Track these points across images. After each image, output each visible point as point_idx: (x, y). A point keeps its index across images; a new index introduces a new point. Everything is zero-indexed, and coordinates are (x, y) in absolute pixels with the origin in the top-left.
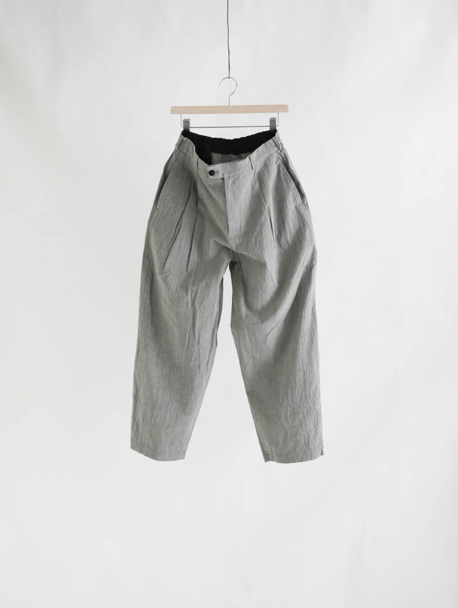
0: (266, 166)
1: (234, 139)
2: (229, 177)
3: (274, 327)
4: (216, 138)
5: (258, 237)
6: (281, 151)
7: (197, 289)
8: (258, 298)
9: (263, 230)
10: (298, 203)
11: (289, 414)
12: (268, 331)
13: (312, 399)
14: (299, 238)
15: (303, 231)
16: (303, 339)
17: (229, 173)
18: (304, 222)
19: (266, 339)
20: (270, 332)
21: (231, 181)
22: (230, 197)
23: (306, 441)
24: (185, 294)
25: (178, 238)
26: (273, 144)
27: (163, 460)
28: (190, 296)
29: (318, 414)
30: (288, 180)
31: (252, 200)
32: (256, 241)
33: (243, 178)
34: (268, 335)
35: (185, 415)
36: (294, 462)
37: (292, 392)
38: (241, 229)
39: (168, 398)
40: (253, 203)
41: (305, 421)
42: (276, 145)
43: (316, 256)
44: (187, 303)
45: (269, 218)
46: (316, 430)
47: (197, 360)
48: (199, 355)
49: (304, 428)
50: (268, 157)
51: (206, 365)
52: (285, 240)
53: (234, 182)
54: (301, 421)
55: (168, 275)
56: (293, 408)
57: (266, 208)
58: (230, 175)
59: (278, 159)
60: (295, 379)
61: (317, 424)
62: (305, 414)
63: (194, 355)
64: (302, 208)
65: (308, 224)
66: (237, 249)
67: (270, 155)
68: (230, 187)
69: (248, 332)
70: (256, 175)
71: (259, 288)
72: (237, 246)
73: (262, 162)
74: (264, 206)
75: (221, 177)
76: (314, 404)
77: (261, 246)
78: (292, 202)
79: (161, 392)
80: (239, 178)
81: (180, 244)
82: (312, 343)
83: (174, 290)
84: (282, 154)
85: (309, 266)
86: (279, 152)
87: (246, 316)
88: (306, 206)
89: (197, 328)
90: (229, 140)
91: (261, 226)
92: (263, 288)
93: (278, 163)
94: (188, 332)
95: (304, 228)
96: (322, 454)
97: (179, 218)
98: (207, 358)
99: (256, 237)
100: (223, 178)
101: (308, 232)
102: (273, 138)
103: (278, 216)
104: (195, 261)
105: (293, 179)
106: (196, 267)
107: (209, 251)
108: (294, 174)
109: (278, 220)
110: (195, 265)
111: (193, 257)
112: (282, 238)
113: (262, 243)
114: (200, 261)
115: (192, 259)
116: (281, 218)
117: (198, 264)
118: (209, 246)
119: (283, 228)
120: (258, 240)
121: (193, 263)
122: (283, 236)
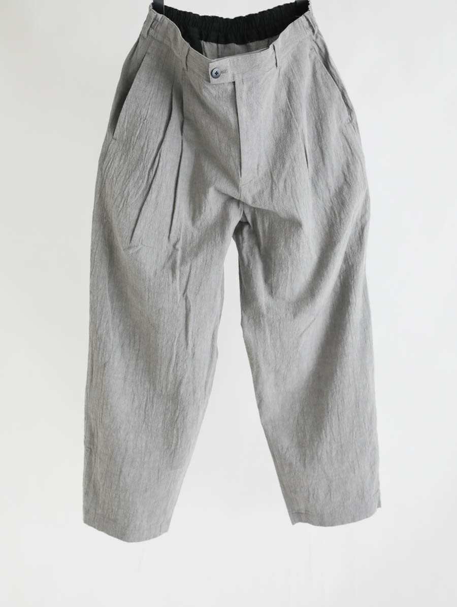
0: (296, 60)
1: (235, 18)
2: (243, 80)
3: (311, 323)
4: (207, 16)
5: (288, 181)
6: (317, 37)
7: (190, 270)
8: (287, 278)
9: (295, 169)
10: (344, 122)
11: (334, 453)
12: (302, 330)
13: (367, 428)
14: (346, 180)
15: (352, 167)
16: (354, 338)
17: (243, 74)
18: (352, 154)
19: (298, 343)
20: (305, 331)
21: (245, 87)
22: (244, 115)
23: (360, 491)
24: (171, 279)
25: (153, 186)
26: (306, 23)
27: (139, 540)
28: (178, 282)
29: (375, 449)
30: (330, 85)
31: (276, 119)
32: (285, 187)
33: (264, 82)
34: (301, 336)
35: (172, 469)
36: (343, 523)
37: (339, 420)
38: (260, 168)
39: (144, 444)
40: (276, 124)
41: (358, 461)
42: (311, 26)
43: (369, 207)
44: (175, 294)
45: (303, 149)
46: (373, 473)
47: (191, 383)
48: (194, 376)
49: (356, 472)
50: (297, 45)
51: (203, 388)
52: (325, 183)
53: (250, 89)
54: (353, 462)
55: (140, 249)
56: (340, 444)
57: (300, 131)
58: (244, 78)
59: (311, 50)
60: (343, 400)
61: (374, 464)
62: (358, 451)
63: (186, 376)
64: (350, 130)
65: (359, 158)
66: (254, 202)
67: (301, 42)
68: (244, 96)
69: (271, 334)
70: (281, 78)
71: (289, 263)
72: (253, 198)
73: (290, 55)
74: (297, 129)
75: (231, 80)
76: (370, 435)
78: (335, 121)
79: (132, 436)
80: (258, 81)
81: (157, 197)
82: (366, 342)
83: (152, 274)
84: (318, 41)
85: (359, 223)
86: (314, 37)
87: (268, 309)
88: (356, 127)
89: (190, 333)
90: (227, 19)
91: (292, 162)
92: (295, 263)
93: (313, 57)
94: (176, 340)
95: (353, 164)
96: (379, 506)
97: (155, 152)
98: (205, 379)
99: (285, 181)
100: (234, 83)
101: (359, 169)
102: (306, 14)
103: (314, 145)
104: (181, 224)
105: (336, 84)
106: (183, 233)
107: (205, 207)
108: (337, 76)
109: (313, 152)
110: (182, 230)
111: (178, 217)
112: (320, 180)
113: (295, 190)
114: (189, 223)
115: (177, 221)
116: (318, 147)
117: (186, 229)
118: (206, 198)
119: (321, 164)
120: (288, 185)
121: (178, 227)
122: (322, 177)
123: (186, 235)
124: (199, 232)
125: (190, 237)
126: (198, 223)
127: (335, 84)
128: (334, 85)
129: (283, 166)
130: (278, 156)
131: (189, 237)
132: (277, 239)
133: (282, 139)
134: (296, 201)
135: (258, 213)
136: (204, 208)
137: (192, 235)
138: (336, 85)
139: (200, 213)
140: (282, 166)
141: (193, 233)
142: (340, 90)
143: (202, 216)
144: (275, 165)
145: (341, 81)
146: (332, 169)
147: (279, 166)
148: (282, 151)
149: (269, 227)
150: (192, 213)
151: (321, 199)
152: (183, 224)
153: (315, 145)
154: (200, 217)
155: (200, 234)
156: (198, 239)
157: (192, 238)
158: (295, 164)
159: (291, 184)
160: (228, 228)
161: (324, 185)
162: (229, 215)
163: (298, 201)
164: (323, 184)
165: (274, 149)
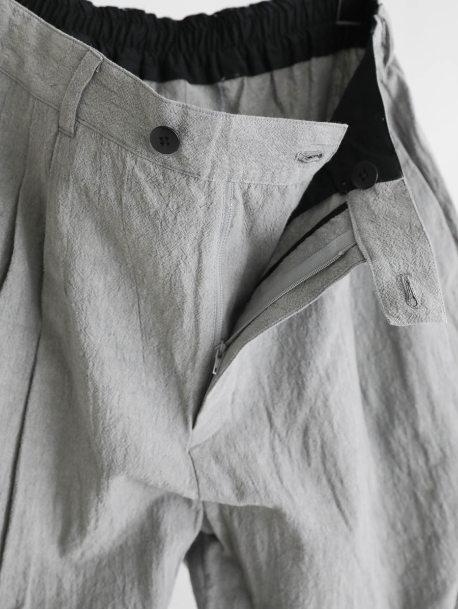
5: (313, 430)
52: (409, 431)
77: (329, 465)
103: (378, 336)
104: (28, 560)
105: (432, 188)
106: (34, 581)
107: (97, 520)
108: (435, 169)
109: (376, 353)
110: (32, 574)
111: (20, 539)
112: (396, 422)
113: (332, 455)
114: (52, 552)
115: (17, 552)
116: (389, 342)
117: (42, 572)
118: (100, 500)
119: (397, 384)
120: (314, 441)
121: (20, 569)
122: (402, 414)
123: (41, 586)
124: (77, 576)
125: (54, 591)
126: (76, 554)
127: (428, 188)
128: (426, 191)
129: (300, 395)
130: (284, 368)
131: (50, 593)
132: (293, 597)
133: (295, 325)
134: (338, 485)
135: (240, 524)
136: (92, 523)
137: (60, 588)
138: (431, 192)
139: (82, 530)
140: (295, 393)
141: (60, 581)
142: (440, 203)
143: (87, 540)
144: (278, 389)
145: (442, 182)
146: (429, 396)
147: (289, 392)
148: (294, 353)
149: (268, 564)
150: (59, 526)
151: (405, 469)
152: (34, 559)
153: (382, 336)
154: (81, 542)
155: (81, 579)
156: (75, 597)
157: (58, 595)
158: (329, 388)
159: (322, 440)
160: (158, 564)
161: (410, 437)
162: (158, 528)
163: (342, 482)
164: (405, 433)
165: (276, 349)
